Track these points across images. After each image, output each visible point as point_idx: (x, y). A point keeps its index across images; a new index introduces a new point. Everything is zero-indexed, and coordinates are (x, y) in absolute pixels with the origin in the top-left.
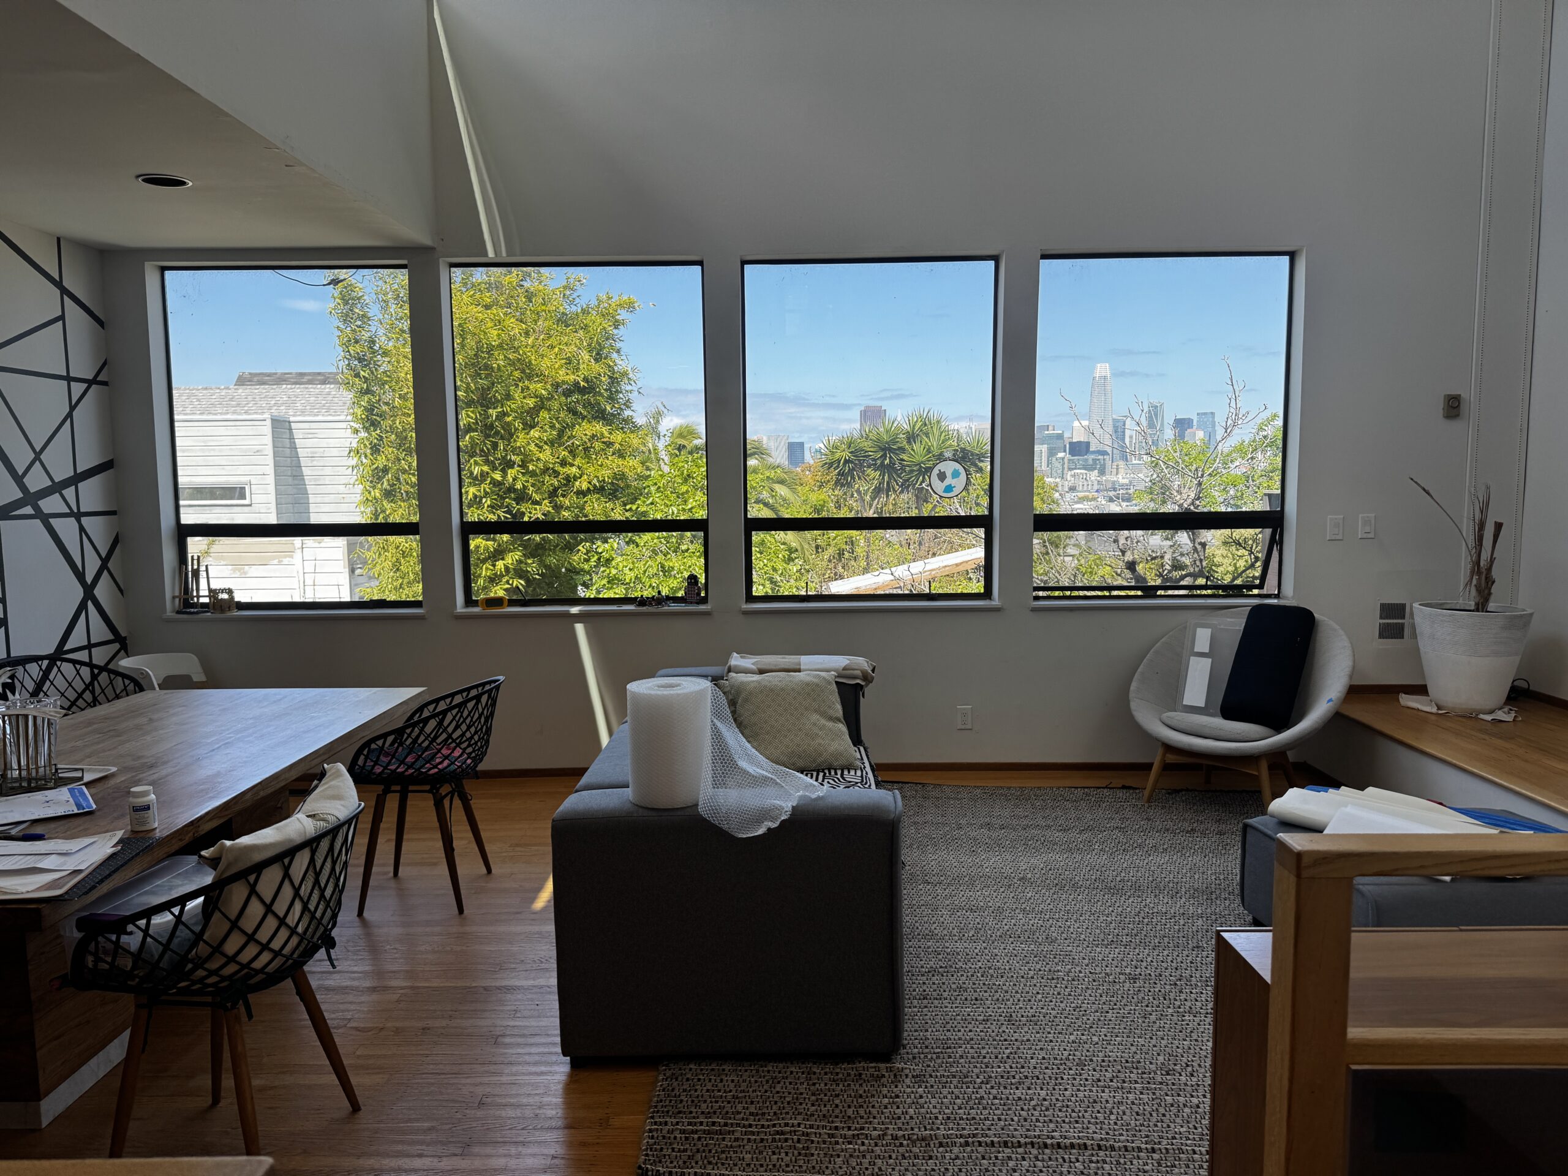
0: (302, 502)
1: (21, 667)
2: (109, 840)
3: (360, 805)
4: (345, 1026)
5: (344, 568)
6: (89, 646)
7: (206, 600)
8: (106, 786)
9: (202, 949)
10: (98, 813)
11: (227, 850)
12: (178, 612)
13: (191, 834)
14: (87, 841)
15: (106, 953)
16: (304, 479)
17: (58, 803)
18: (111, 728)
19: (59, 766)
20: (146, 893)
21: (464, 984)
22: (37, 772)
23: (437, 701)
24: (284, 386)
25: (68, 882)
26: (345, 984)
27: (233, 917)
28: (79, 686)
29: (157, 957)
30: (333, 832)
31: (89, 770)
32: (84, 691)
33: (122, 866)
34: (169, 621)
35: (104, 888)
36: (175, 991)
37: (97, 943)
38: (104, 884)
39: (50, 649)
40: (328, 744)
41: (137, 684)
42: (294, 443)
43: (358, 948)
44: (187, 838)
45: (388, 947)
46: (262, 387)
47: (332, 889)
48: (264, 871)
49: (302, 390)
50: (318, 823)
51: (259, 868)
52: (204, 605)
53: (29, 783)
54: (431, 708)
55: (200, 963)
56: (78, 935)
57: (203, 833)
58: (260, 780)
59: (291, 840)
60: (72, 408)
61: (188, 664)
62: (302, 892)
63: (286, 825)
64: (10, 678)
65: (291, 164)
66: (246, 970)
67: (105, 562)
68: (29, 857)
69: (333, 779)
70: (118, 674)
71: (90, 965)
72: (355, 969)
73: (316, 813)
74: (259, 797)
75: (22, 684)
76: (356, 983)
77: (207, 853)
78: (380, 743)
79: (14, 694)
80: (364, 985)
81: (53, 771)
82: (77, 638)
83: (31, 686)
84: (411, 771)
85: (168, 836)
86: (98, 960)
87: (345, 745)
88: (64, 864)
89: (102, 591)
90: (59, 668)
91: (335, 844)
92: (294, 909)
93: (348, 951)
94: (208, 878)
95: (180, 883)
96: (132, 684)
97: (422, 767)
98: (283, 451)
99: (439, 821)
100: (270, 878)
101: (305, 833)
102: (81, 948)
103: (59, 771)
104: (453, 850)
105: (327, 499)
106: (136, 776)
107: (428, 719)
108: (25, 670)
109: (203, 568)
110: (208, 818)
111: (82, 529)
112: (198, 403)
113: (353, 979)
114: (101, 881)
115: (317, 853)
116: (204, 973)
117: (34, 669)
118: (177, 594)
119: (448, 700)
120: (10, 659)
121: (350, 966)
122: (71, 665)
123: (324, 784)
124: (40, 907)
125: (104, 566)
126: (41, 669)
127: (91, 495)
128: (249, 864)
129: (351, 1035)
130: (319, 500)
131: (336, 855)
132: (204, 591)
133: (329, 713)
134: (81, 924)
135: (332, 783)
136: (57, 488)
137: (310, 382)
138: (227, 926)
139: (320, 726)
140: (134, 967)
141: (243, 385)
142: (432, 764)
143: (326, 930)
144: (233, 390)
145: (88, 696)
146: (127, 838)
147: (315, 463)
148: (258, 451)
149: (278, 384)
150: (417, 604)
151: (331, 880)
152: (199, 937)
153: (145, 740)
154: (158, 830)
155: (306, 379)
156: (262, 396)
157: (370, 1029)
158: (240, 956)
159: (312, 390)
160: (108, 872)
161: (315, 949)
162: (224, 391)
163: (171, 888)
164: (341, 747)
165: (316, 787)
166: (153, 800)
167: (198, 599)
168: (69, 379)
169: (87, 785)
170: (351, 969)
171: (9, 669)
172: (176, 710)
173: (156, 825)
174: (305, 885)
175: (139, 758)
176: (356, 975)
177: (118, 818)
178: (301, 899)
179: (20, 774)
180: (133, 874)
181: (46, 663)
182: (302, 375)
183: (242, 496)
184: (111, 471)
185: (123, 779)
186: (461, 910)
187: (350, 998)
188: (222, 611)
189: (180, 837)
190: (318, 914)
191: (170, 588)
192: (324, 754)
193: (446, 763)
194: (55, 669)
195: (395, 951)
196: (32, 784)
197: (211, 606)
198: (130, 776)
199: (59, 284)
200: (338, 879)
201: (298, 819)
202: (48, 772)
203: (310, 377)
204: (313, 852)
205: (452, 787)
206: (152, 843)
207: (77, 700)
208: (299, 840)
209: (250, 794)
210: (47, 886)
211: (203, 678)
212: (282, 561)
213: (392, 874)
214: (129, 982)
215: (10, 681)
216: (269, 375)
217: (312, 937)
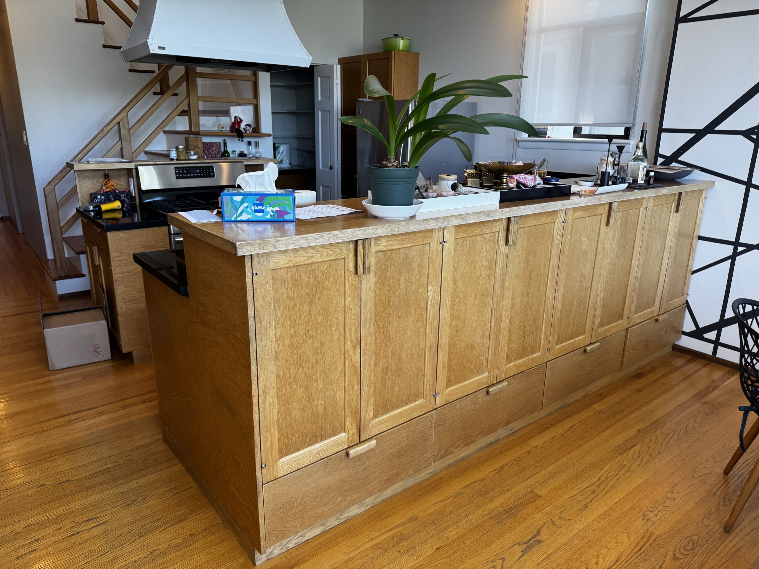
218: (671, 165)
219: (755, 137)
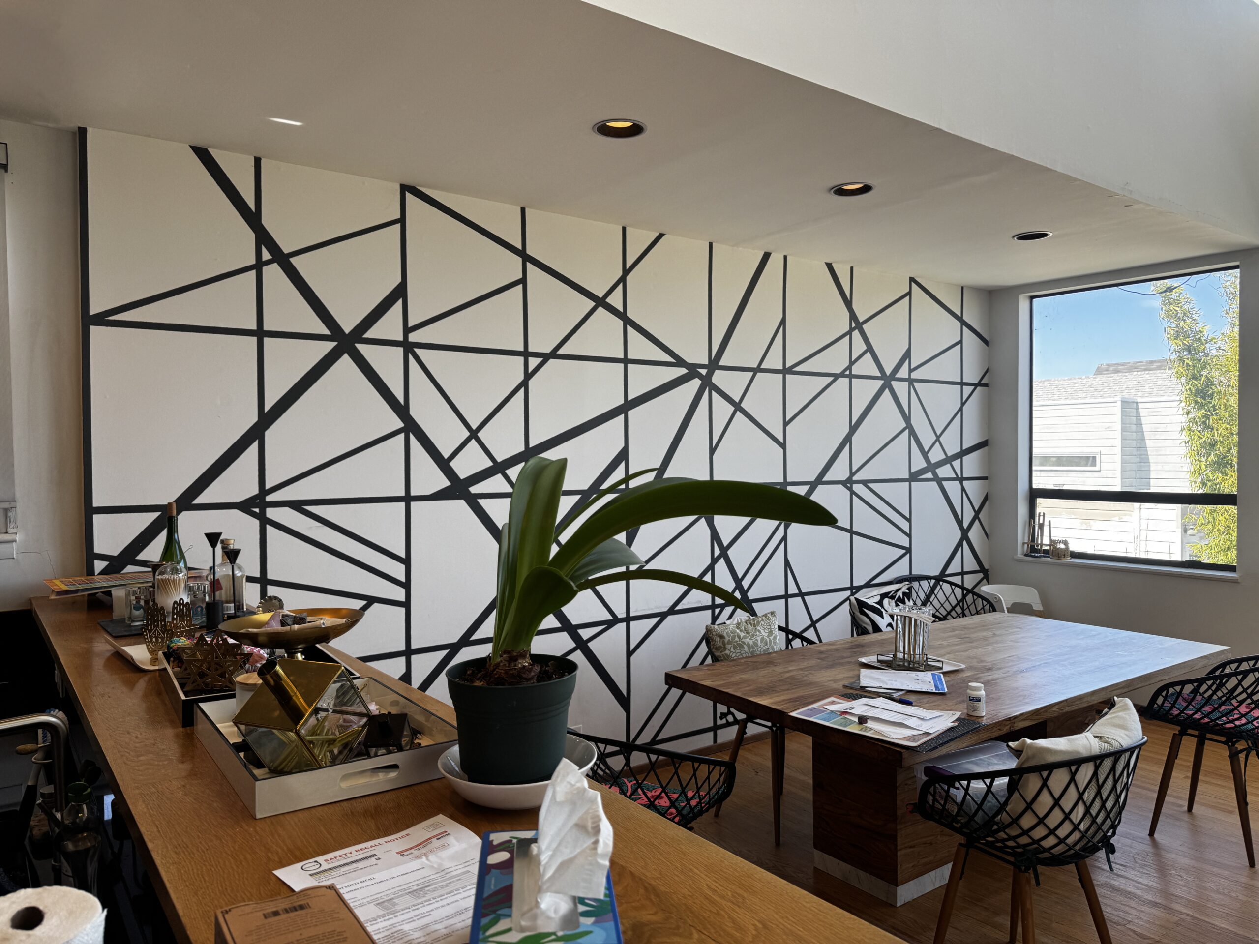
0: (1143, 469)
1: (917, 582)
2: (951, 717)
3: (1143, 738)
4: (1125, 925)
5: (1178, 528)
6: (962, 573)
7: (1048, 548)
8: (956, 677)
9: (1004, 817)
10: (948, 696)
11: (1027, 746)
12: (1026, 555)
13: (1008, 727)
14: (937, 713)
15: (941, 796)
16: (1147, 451)
17: (924, 682)
18: (967, 636)
19: (929, 656)
20: (972, 762)
21: (1246, 934)
22: (914, 657)
23: (1240, 661)
24: (1135, 373)
25: (921, 739)
26: (1129, 889)
27: (1029, 800)
28: (954, 602)
29: (973, 811)
30: (1116, 755)
31: (947, 663)
32: (956, 606)
33: (956, 738)
34: (1019, 561)
35: (943, 751)
36: (984, 842)
37: (935, 787)
38: (943, 747)
39: (936, 572)
40: (1127, 681)
41: (992, 606)
42: (1140, 420)
43: (1145, 863)
44: (1005, 730)
45: (1174, 872)
46: (1116, 375)
47: (1113, 803)
48: (1055, 771)
49: (1151, 375)
50: (1103, 744)
51: (1052, 767)
52: (1046, 552)
53: (909, 664)
54: (1234, 666)
55: (1004, 827)
56: (925, 778)
57: (1017, 729)
58: (1065, 698)
59: (1078, 753)
60: (963, 404)
61: (1030, 596)
62: (1085, 797)
63: (1076, 739)
64: (908, 589)
65: (1130, 204)
66: (1036, 846)
67: (977, 513)
68: (900, 715)
69: (1121, 711)
70: (979, 596)
71: (931, 802)
72: (1140, 880)
73: (1102, 735)
74: (1064, 711)
75: (917, 594)
76: (1139, 892)
77: (1013, 745)
78: (1178, 688)
79: (909, 600)
80: (1146, 897)
81: (925, 659)
82: (955, 567)
83: (922, 596)
84: (1206, 720)
85: (991, 724)
86: (935, 800)
87: (1144, 684)
88: (921, 725)
89: (974, 534)
90: (941, 586)
91: (1117, 765)
92: (1078, 808)
93: (1136, 862)
94: (1012, 764)
95: (996, 762)
96: (988, 605)
97: (1218, 718)
98: (1130, 427)
99: (1233, 772)
100: (1059, 779)
101: (1091, 750)
102: (926, 787)
103: (928, 660)
104: (1247, 804)
105: (1167, 467)
106: (977, 674)
107: (1229, 676)
108: (920, 585)
109: (1046, 523)
110: (1022, 718)
111: (963, 489)
112: (1064, 390)
113: (1138, 888)
114: (942, 745)
115: (1100, 769)
116: (1005, 836)
117: (924, 584)
118: (1026, 541)
119: (1252, 663)
120: (911, 576)
121: (1136, 875)
122: (949, 585)
123: (1112, 713)
124: (902, 751)
125: (976, 517)
126: (930, 585)
127: (971, 465)
128: (1042, 762)
129: (1129, 935)
130: (1159, 467)
131: (1117, 775)
132: (1046, 541)
133: (1134, 653)
134: (928, 771)
135: (1120, 714)
136: (949, 460)
137: (1159, 368)
138: (1023, 806)
139: (1123, 664)
140: (958, 812)
141: (1101, 374)
142: (1228, 719)
143: (1105, 836)
144: (1092, 379)
145: (958, 609)
146: (964, 719)
147: (1157, 437)
148: (1108, 427)
149: (1129, 372)
150: (1231, 568)
151: (1112, 795)
152: (1003, 807)
153: (988, 649)
154: (985, 718)
155: (1155, 365)
156: (1116, 382)
157: (1148, 938)
158: (1032, 832)
159: (1160, 375)
160: (946, 740)
161: (1095, 849)
162: (1085, 380)
163: (989, 764)
164: (1140, 685)
165: (1106, 714)
166: (983, 695)
167: (1041, 547)
168: (962, 384)
169: (945, 673)
170: (1136, 878)
171: (907, 583)
172: (1015, 630)
173: (984, 714)
174: (1088, 792)
175: (982, 661)
176: (1140, 885)
177: (960, 702)
178: (1084, 803)
179: (904, 657)
180: (964, 745)
181: (933, 581)
182: (1152, 362)
183: (1094, 463)
184: (986, 448)
185: (968, 675)
186: (1252, 864)
187: (1133, 903)
188: (1059, 557)
189: (999, 728)
190: (1099, 820)
191: (1022, 536)
192: (1123, 688)
193: (1244, 721)
194: (939, 587)
195: (1180, 878)
196: (910, 665)
197: (1051, 553)
198: (973, 673)
199: (960, 319)
200: (1119, 797)
201: (1086, 737)
202: (921, 659)
203: (1159, 364)
204: (1097, 768)
205: (1248, 745)
206: (979, 727)
207: (951, 611)
208: (1085, 753)
209: (1057, 707)
210: (908, 738)
211: (1041, 608)
212: (1122, 519)
213: (1186, 808)
214: (954, 824)
215: (907, 591)
216: (1123, 365)
217: (1093, 837)
218: (125, 571)
219: (257, 510)
